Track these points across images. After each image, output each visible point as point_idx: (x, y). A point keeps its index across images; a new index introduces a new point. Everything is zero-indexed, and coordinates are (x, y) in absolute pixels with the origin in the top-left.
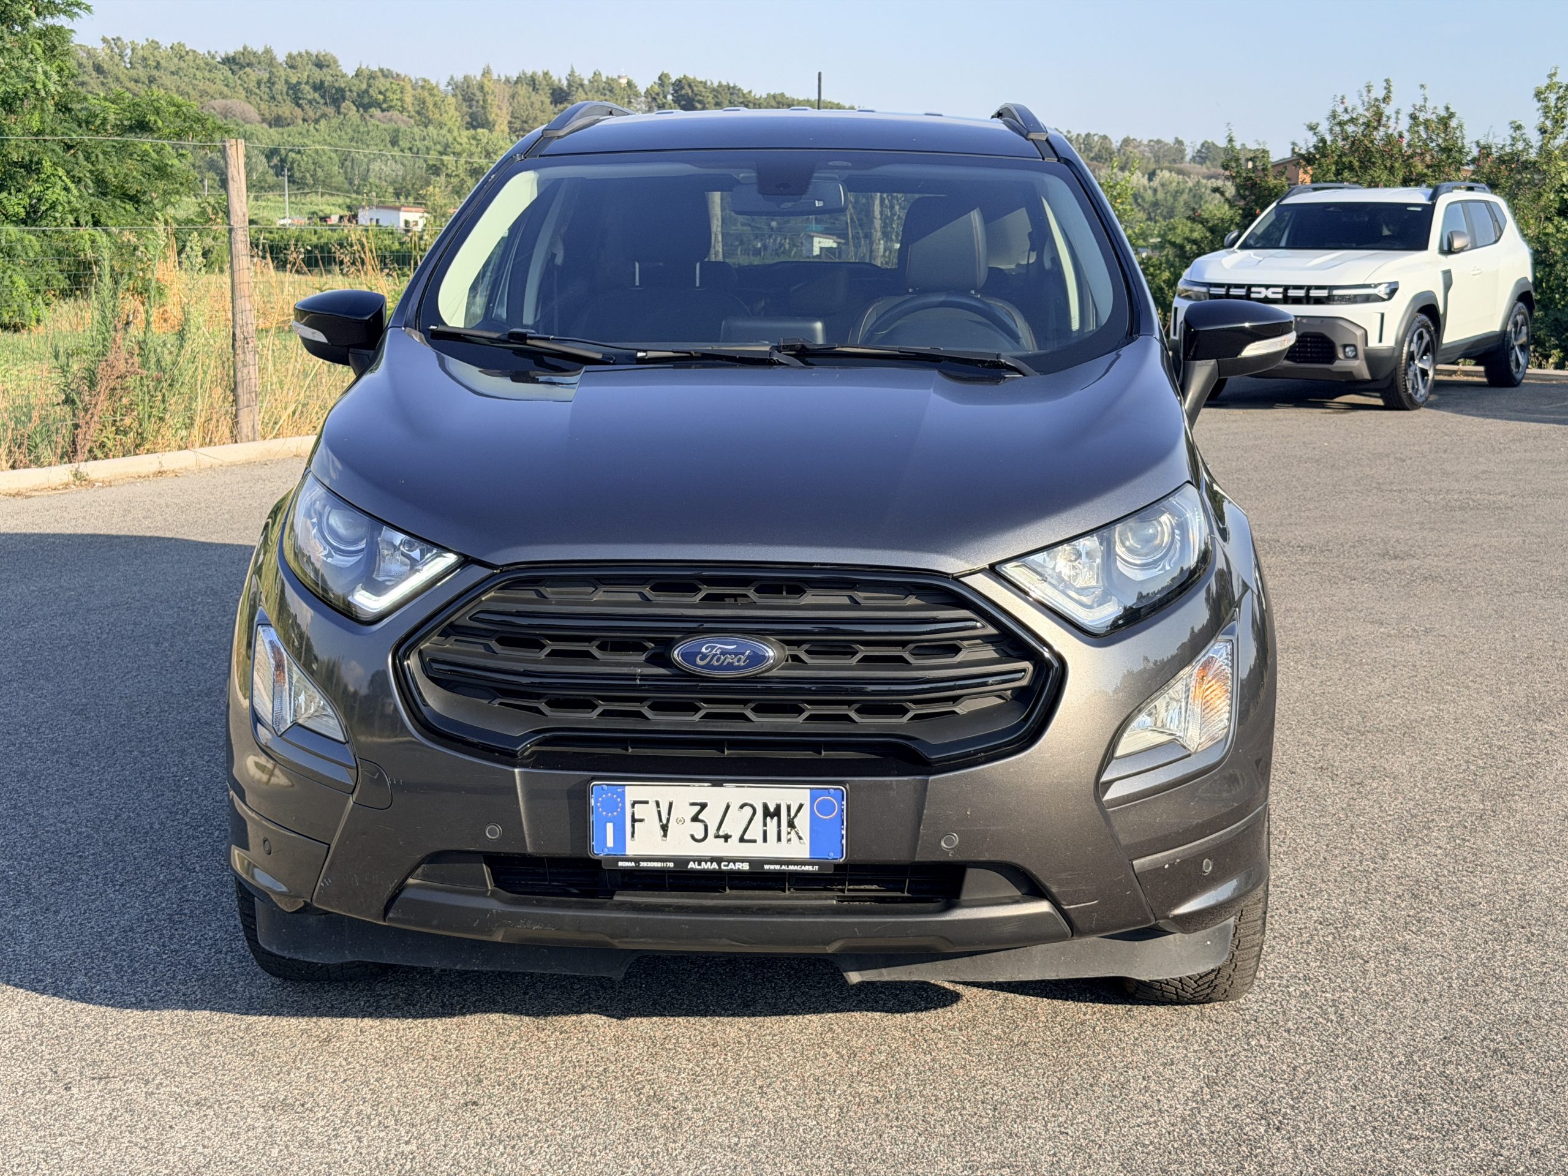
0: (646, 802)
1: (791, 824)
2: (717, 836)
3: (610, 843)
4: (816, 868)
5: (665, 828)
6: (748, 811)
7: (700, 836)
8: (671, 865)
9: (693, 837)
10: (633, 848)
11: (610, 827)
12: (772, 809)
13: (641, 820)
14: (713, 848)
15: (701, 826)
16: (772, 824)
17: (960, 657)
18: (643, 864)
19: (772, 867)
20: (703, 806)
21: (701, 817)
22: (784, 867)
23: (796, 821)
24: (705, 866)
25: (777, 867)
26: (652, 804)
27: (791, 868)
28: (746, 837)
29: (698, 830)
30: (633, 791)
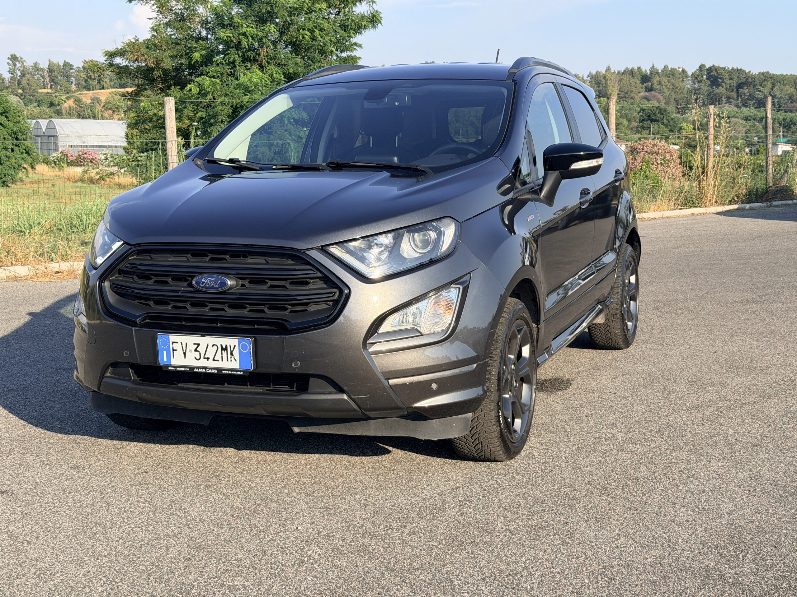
0: (177, 343)
1: (232, 354)
2: (204, 358)
3: (165, 359)
4: (242, 373)
5: (185, 354)
6: (215, 347)
7: (198, 358)
8: (188, 369)
9: (195, 358)
10: (174, 362)
11: (165, 352)
12: (224, 347)
13: (176, 350)
14: (203, 363)
15: (198, 353)
16: (224, 353)
17: (309, 287)
18: (178, 369)
19: (225, 372)
20: (199, 345)
21: (198, 349)
22: (230, 372)
23: (234, 353)
24: (201, 370)
25: (227, 372)
26: (180, 343)
27: (233, 372)
28: (215, 359)
29: (197, 355)
30: (173, 338)
